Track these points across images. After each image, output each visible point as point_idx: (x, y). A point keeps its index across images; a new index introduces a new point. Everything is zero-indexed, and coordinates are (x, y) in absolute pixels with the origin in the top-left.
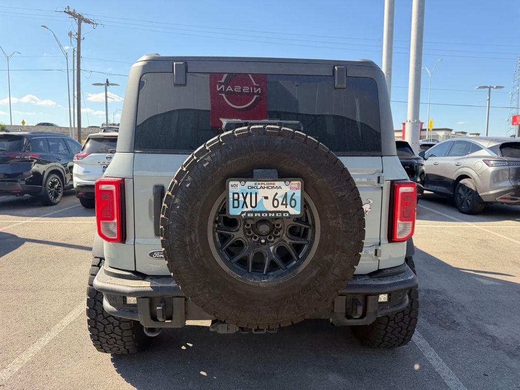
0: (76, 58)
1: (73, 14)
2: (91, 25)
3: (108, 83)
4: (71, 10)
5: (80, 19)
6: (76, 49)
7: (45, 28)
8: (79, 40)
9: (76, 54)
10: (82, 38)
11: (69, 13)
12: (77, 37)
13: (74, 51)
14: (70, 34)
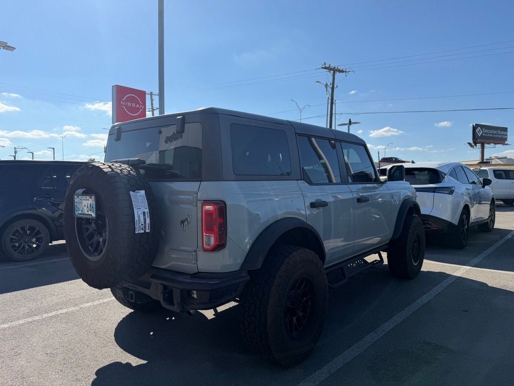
0: (330, 104)
1: (329, 68)
2: (344, 74)
3: (350, 123)
4: (327, 66)
5: (335, 70)
6: (330, 98)
7: (319, 83)
8: (333, 89)
9: (330, 101)
10: (335, 86)
11: (326, 68)
12: (331, 86)
13: (329, 98)
14: (326, 85)
